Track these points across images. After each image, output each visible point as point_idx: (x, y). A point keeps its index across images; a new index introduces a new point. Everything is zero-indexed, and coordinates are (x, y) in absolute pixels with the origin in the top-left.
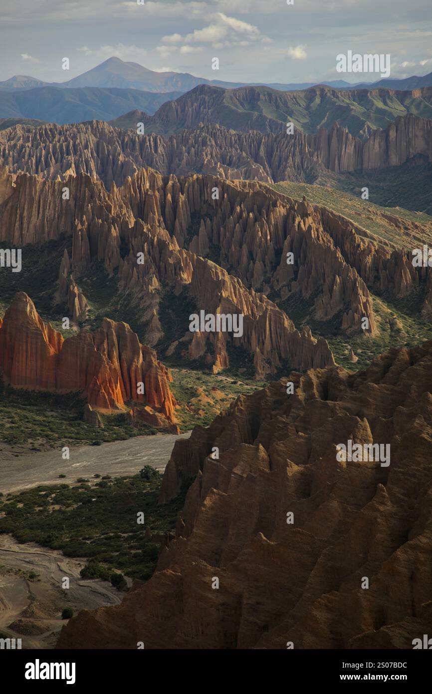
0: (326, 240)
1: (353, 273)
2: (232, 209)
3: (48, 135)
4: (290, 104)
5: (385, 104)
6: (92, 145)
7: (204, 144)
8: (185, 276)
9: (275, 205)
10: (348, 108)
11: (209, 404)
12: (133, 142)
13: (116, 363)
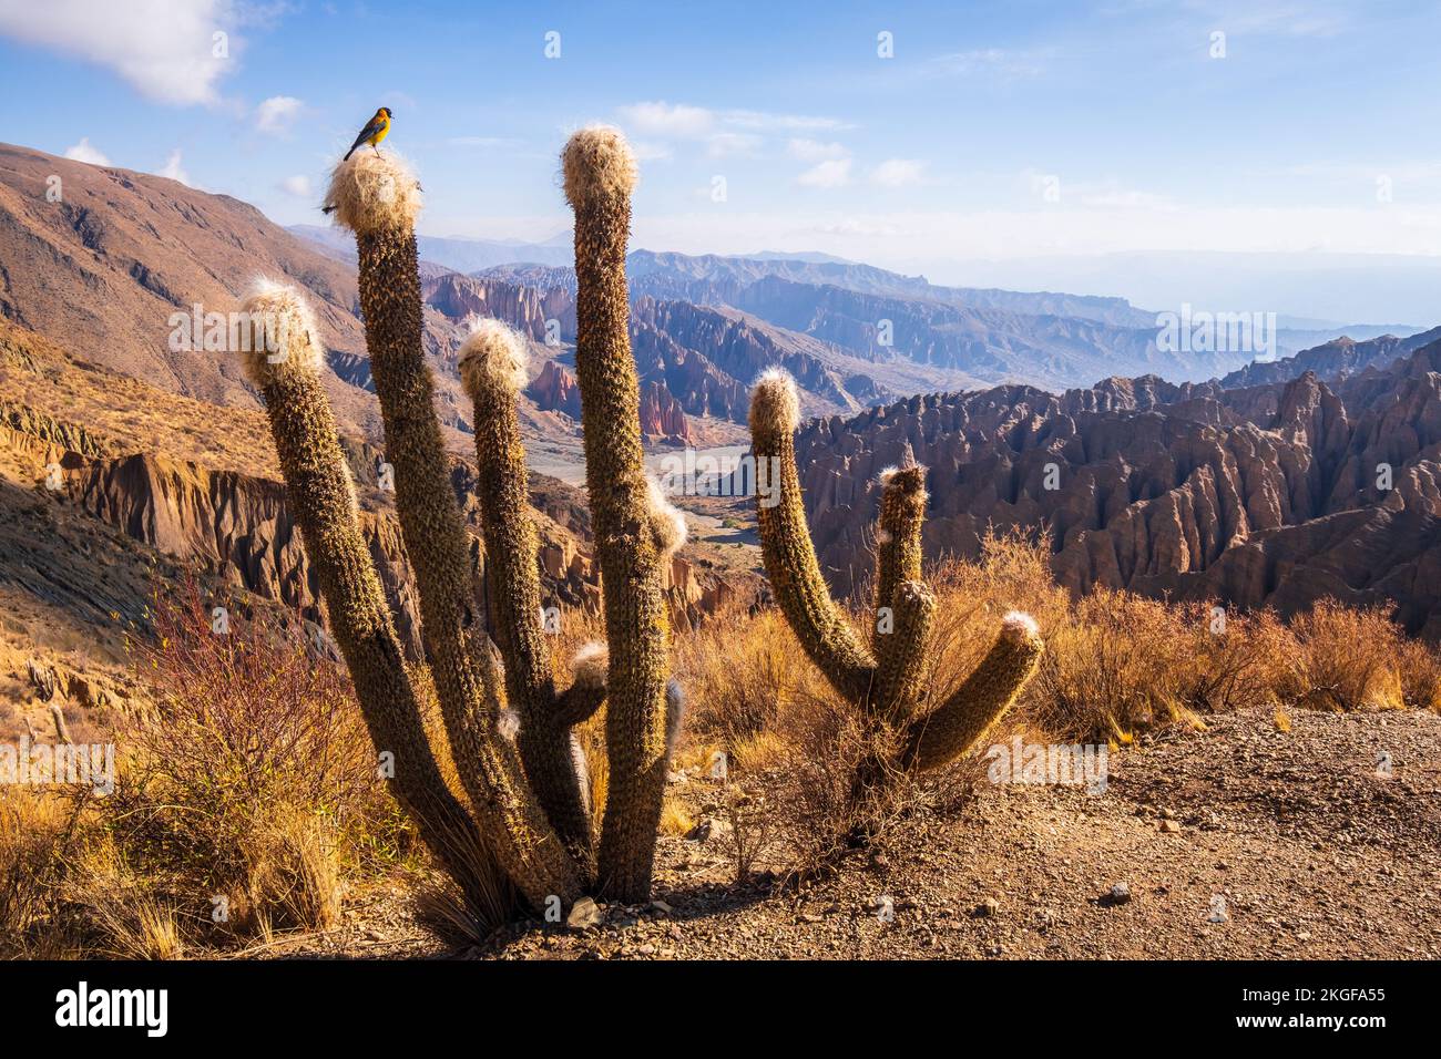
0: (757, 342)
4: (693, 264)
5: (749, 268)
8: (679, 360)
9: (725, 322)
10: (727, 269)
13: (658, 409)
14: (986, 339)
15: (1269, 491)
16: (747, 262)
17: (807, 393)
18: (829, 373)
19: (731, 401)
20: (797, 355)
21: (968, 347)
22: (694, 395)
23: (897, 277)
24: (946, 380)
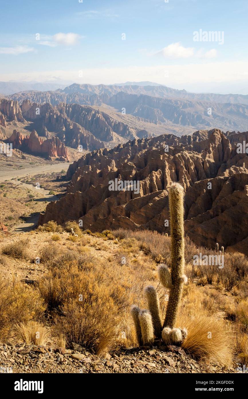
0: (103, 119)
1: (110, 127)
2: (82, 112)
3: (40, 93)
4: (95, 88)
5: (116, 89)
6: (49, 96)
7: (75, 97)
8: (71, 127)
9: (92, 111)
10: (108, 90)
11: (77, 156)
12: (59, 96)
13: (55, 147)
14: (203, 113)
15: (185, 179)
16: (116, 86)
17: (122, 138)
18: (131, 130)
19: (88, 142)
20: (119, 123)
21: (195, 116)
22: (75, 140)
23: (174, 90)
24: (183, 130)
